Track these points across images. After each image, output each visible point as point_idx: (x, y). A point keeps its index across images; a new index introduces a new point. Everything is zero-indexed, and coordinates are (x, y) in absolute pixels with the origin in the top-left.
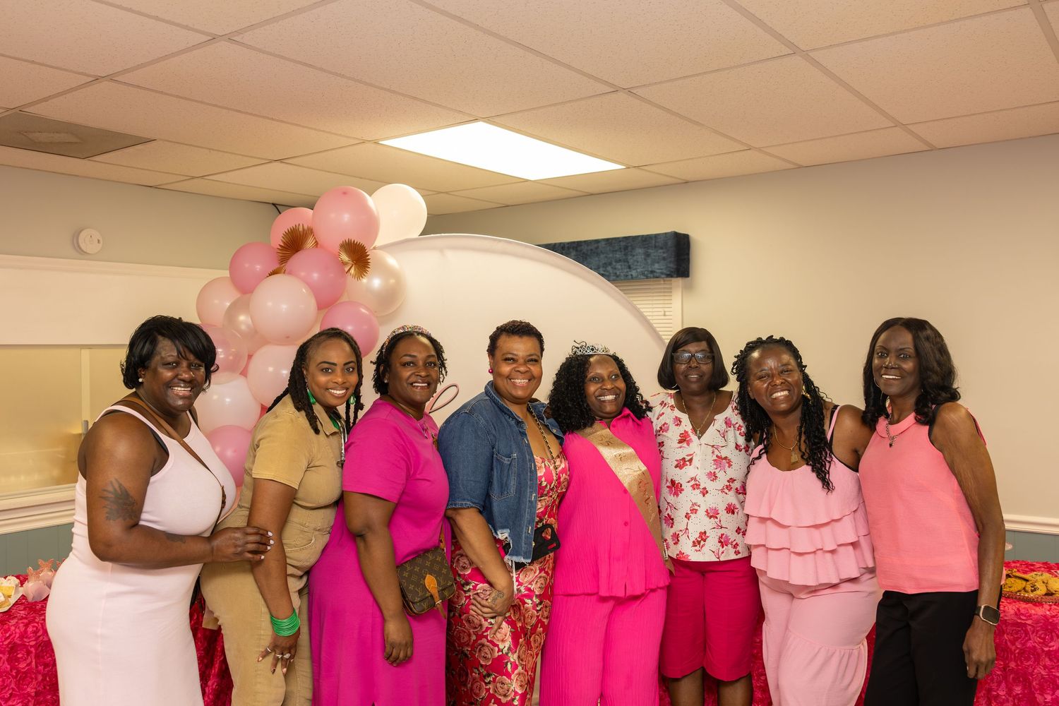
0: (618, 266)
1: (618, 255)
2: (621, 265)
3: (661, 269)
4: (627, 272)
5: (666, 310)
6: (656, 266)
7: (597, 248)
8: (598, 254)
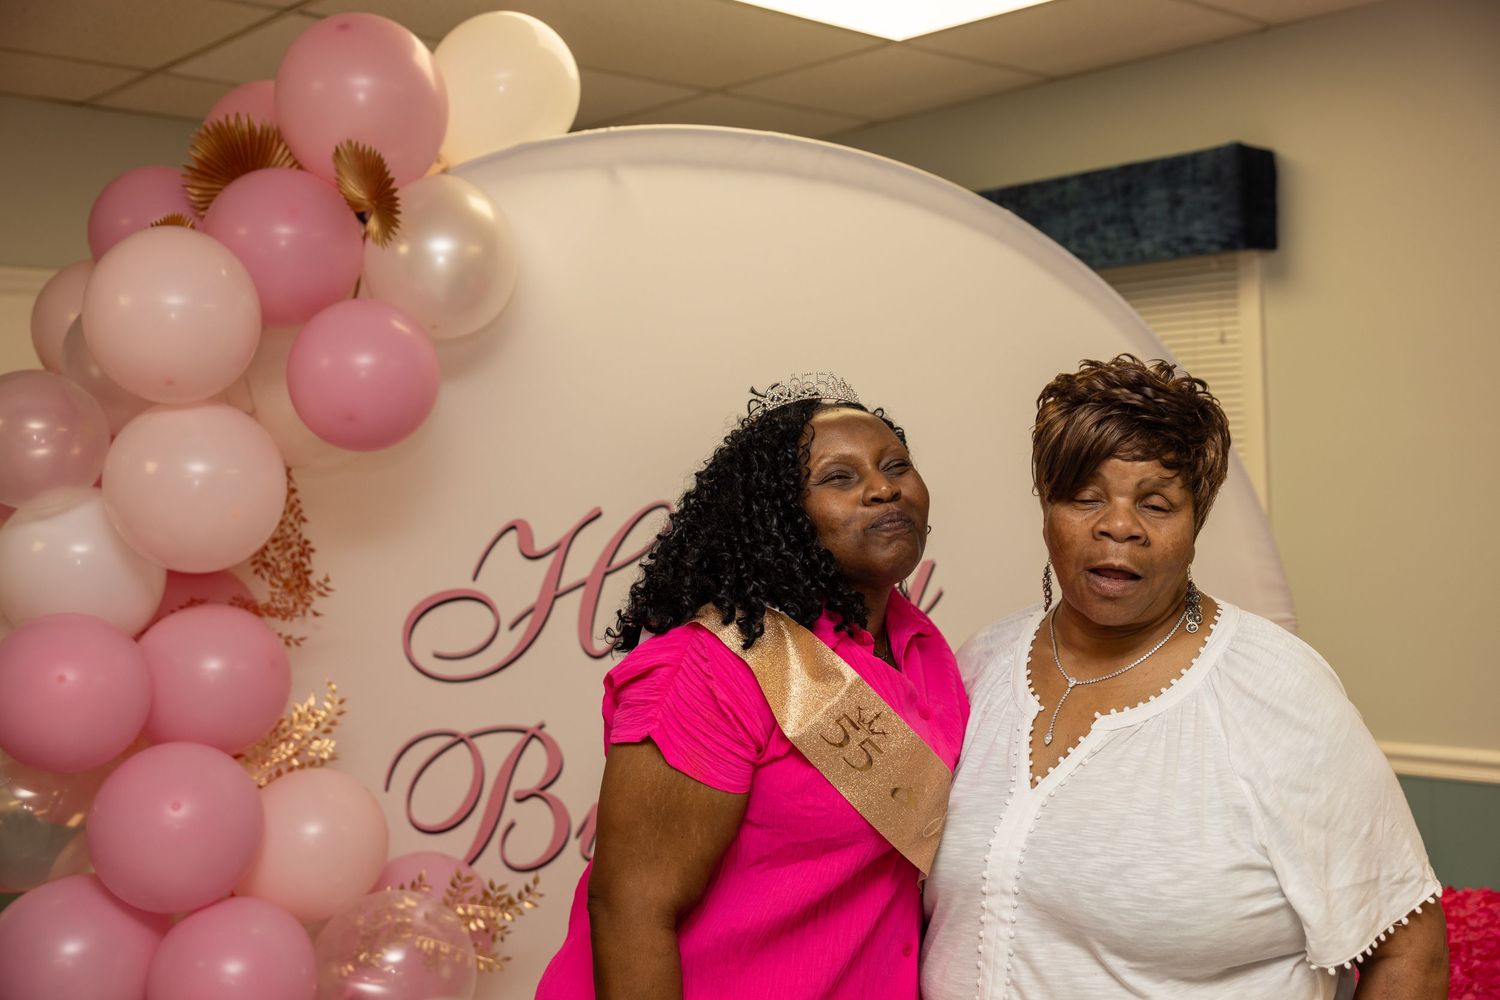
0: (1111, 232)
1: (1110, 208)
2: (1117, 230)
3: (1209, 233)
4: (1131, 244)
5: (1226, 328)
6: (1198, 225)
8: (1068, 209)
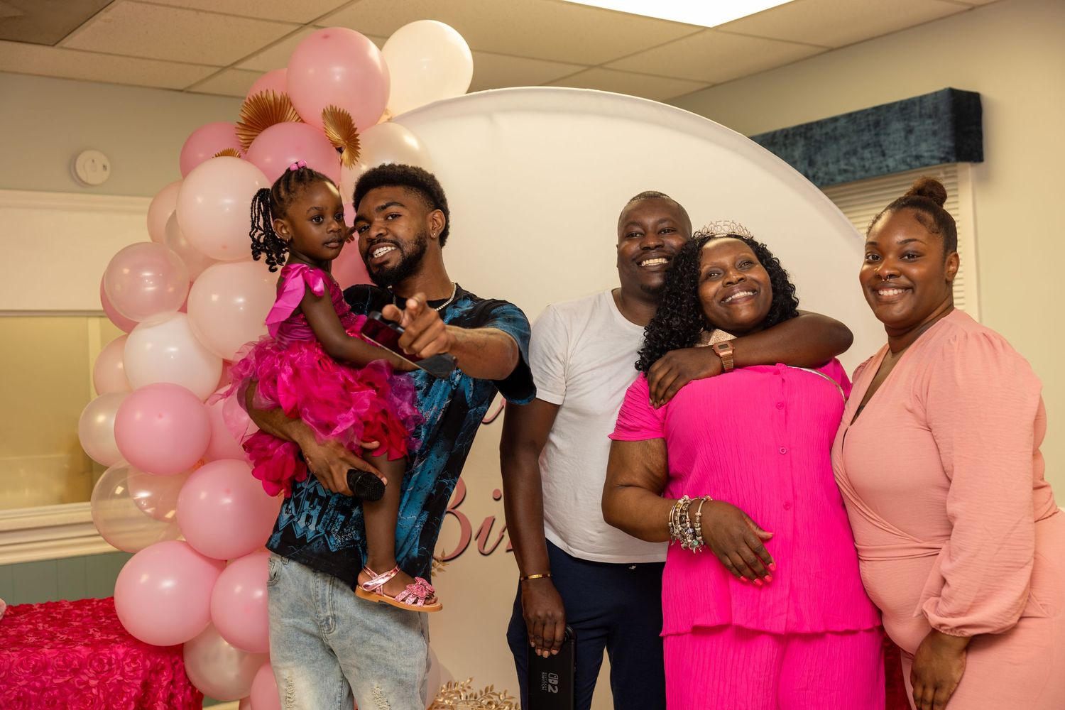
0: (867, 154)
1: (866, 137)
2: (871, 152)
3: (931, 151)
4: (881, 162)
6: (924, 146)
7: (835, 129)
8: (836, 139)
